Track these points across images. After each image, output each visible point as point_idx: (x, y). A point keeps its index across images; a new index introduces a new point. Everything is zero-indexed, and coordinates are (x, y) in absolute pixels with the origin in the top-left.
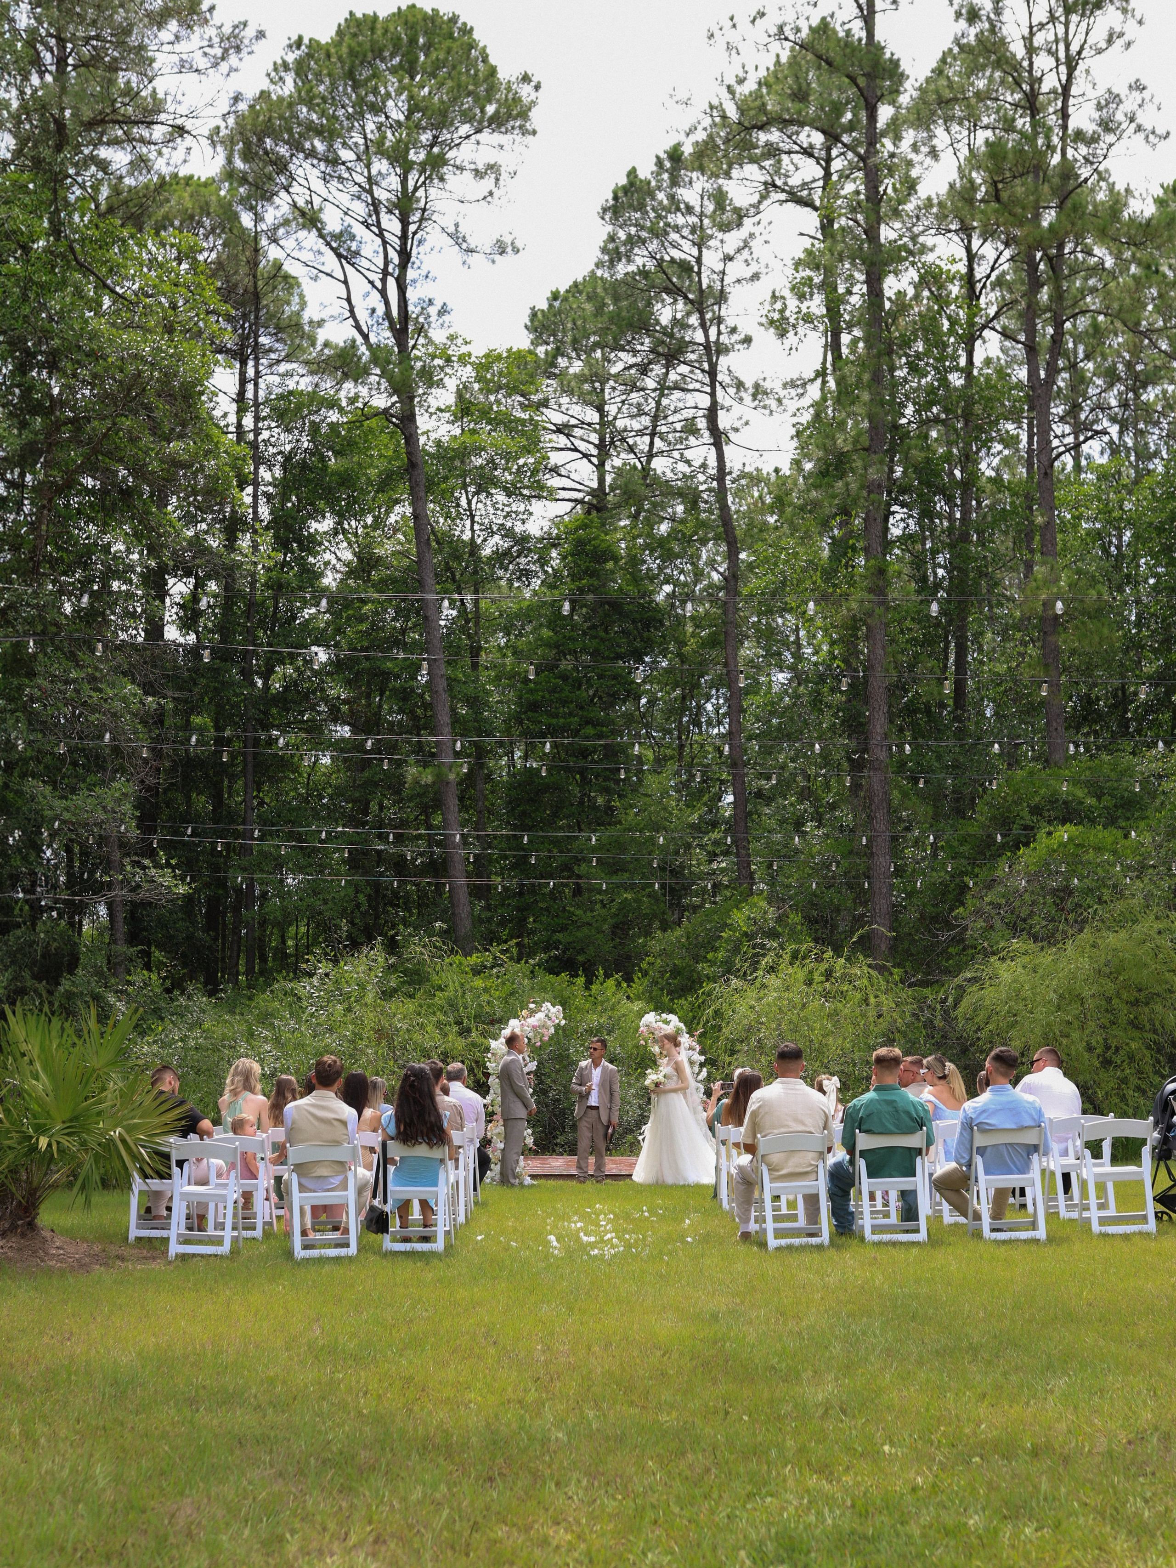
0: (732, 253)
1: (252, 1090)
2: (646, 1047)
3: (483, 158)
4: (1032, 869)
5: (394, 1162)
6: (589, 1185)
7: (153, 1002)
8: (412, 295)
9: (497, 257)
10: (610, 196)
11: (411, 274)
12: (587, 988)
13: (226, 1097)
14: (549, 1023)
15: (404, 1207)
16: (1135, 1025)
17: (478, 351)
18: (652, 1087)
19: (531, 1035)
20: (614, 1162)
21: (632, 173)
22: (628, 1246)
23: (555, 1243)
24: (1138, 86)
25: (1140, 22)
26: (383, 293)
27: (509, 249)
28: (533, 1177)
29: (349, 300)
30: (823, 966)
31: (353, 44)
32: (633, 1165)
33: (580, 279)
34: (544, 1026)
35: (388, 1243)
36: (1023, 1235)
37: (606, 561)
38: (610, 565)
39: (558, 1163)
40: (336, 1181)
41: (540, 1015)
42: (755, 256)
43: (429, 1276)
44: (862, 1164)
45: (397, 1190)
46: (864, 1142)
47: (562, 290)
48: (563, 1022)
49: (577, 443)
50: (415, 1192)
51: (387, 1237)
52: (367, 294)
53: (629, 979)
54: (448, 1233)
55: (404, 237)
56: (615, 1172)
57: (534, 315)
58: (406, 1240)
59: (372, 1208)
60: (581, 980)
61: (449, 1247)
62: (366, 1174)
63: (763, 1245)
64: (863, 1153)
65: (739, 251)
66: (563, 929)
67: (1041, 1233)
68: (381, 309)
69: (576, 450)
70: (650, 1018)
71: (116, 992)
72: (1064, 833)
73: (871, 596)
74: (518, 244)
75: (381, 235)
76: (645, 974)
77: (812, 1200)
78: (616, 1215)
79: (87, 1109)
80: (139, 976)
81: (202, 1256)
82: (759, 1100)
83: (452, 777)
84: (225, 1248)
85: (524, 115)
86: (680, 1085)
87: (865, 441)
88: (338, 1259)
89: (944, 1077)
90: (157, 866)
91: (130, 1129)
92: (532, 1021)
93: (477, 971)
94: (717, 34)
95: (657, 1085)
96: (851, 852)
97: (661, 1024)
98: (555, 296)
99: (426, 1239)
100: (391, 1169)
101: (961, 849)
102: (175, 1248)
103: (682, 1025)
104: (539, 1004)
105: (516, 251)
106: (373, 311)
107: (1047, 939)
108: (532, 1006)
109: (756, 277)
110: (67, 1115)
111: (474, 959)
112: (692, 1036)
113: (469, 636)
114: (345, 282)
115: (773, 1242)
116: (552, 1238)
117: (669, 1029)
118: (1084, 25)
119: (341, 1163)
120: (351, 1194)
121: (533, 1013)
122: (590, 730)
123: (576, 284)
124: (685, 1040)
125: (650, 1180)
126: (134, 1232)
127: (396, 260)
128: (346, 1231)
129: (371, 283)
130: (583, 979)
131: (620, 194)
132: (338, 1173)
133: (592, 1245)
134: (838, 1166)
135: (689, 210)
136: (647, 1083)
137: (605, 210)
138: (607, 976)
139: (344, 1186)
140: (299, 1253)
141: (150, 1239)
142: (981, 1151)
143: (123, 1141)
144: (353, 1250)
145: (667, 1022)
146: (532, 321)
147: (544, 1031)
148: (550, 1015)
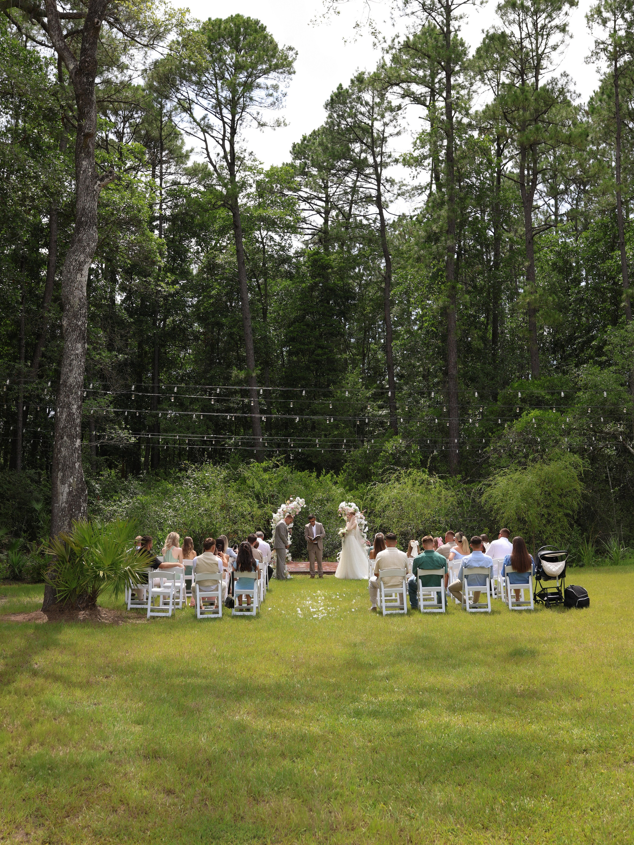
0: (388, 122)
1: (176, 545)
2: (341, 517)
3: (270, 82)
4: (519, 431)
5: (236, 580)
6: (316, 579)
7: (112, 484)
8: (236, 147)
9: (277, 128)
10: (329, 99)
11: (236, 138)
13: (165, 548)
14: (299, 506)
15: (240, 597)
16: (560, 506)
17: (267, 168)
18: (342, 535)
20: (328, 565)
21: (340, 87)
22: (329, 613)
23: (300, 612)
24: (565, 75)
25: (571, 37)
26: (223, 146)
27: (282, 124)
28: (291, 573)
29: (207, 149)
31: (210, 35)
32: (336, 567)
33: (316, 129)
34: (296, 507)
35: (234, 612)
36: (482, 610)
37: (328, 269)
38: (330, 270)
39: (303, 566)
40: (214, 587)
41: (295, 503)
42: (399, 123)
43: (251, 627)
44: (420, 581)
45: (237, 590)
46: (421, 572)
47: (308, 135)
48: (305, 506)
49: (315, 207)
50: (244, 592)
51: (234, 610)
52: (215, 147)
53: (337, 473)
54: (257, 607)
55: (233, 120)
56: (328, 570)
57: (294, 146)
58: (241, 610)
59: (228, 598)
60: (314, 474)
61: (258, 614)
62: (225, 583)
63: (381, 613)
64: (420, 577)
65: (391, 121)
67: (489, 610)
68: (222, 154)
69: (313, 210)
70: (343, 504)
71: (95, 479)
72: (535, 413)
73: (449, 299)
74: (287, 122)
75: (222, 120)
76: (345, 471)
77: (401, 595)
78: (325, 597)
79: (118, 560)
80: (105, 473)
81: (161, 617)
82: (380, 557)
83: (254, 375)
84: (170, 614)
85: (290, 64)
87: (446, 227)
88: (215, 619)
89: (461, 542)
90: (121, 428)
91: (133, 567)
92: (291, 505)
93: (265, 470)
94: (378, 44)
95: (344, 535)
96: (441, 415)
97: (348, 507)
98: (304, 139)
99: (248, 610)
100: (235, 582)
101: (490, 417)
102: (149, 614)
103: (357, 507)
105: (285, 125)
106: (218, 154)
107: (524, 466)
109: (398, 133)
110: (110, 563)
111: (264, 464)
112: (362, 512)
113: (262, 304)
114: (205, 141)
115: (385, 612)
116: (299, 609)
117: (351, 510)
118: (544, 42)
119: (216, 581)
120: (219, 592)
121: (291, 502)
122: (319, 351)
123: (314, 132)
124: (359, 514)
125: (342, 577)
126: (130, 606)
127: (229, 131)
128: (217, 607)
129: (218, 142)
130: (316, 473)
131: (334, 98)
132: (214, 584)
133: (315, 613)
134: (412, 581)
135: (367, 104)
136: (340, 533)
137: (327, 105)
138: (327, 473)
139: (217, 590)
140: (199, 616)
141: (137, 609)
142: (466, 577)
143: (130, 571)
144: (220, 615)
145: (350, 506)
146: (293, 149)
147: (296, 510)
148: (299, 503)
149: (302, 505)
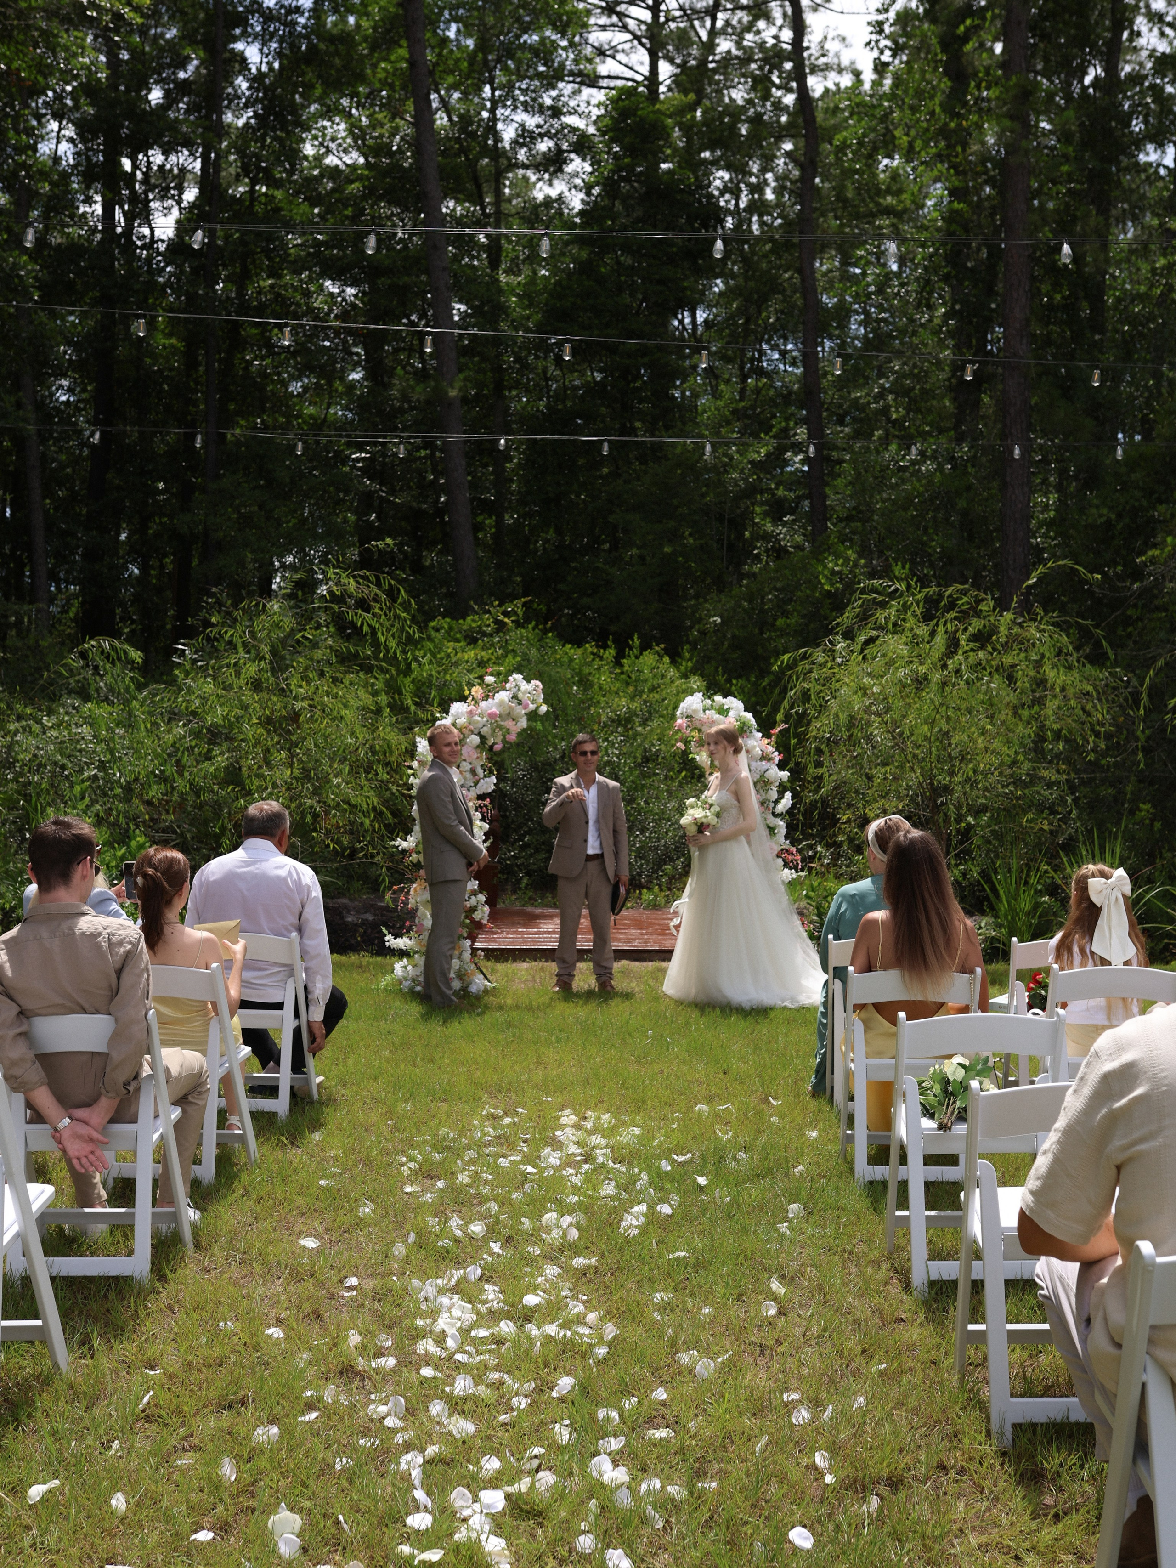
2: (685, 753)
18: (693, 830)
19: (485, 731)
30: (976, 624)
34: (509, 715)
38: (661, 142)
41: (503, 696)
48: (544, 708)
70: (694, 702)
86: (741, 824)
92: (490, 706)
93: (473, 639)
95: (701, 827)
97: (713, 715)
104: (502, 678)
108: (490, 679)
111: (469, 622)
112: (767, 735)
121: (490, 691)
124: (756, 742)
130: (613, 652)
136: (684, 821)
145: (723, 711)
147: (509, 724)
148: (520, 695)
149: (532, 707)
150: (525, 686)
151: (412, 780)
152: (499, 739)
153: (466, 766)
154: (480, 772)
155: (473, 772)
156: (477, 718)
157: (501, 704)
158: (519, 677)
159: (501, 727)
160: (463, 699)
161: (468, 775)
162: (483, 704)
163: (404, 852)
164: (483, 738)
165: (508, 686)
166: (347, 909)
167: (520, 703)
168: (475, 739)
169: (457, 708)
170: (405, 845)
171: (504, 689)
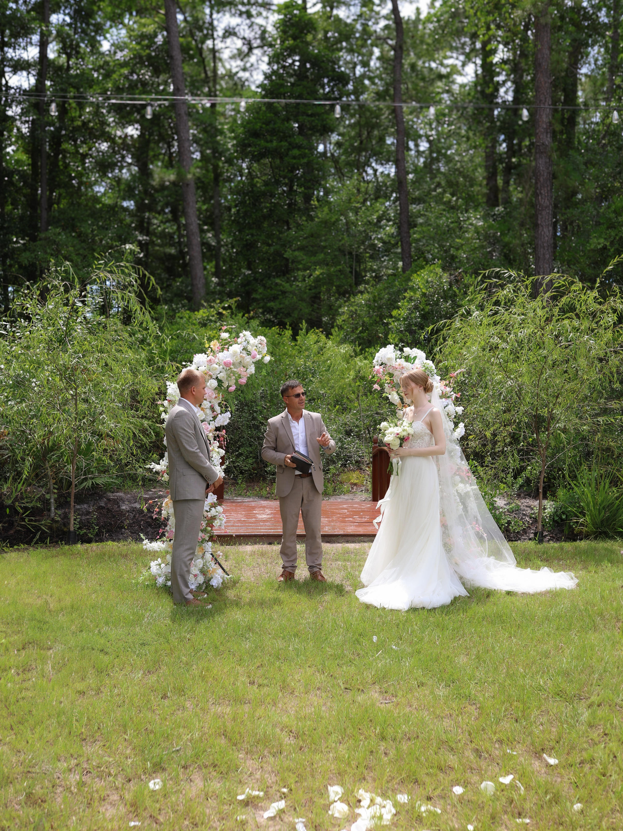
12: (294, 338)
14: (248, 359)
19: (221, 376)
34: (241, 363)
41: (236, 348)
53: (327, 332)
66: (275, 298)
83: (189, 176)
86: (434, 448)
92: (225, 356)
97: (402, 362)
103: (430, 363)
104: (234, 334)
108: (225, 335)
111: (201, 314)
117: (414, 369)
121: (225, 345)
130: (290, 332)
145: (410, 360)
147: (240, 370)
148: (249, 348)
149: (259, 357)
150: (253, 341)
151: (163, 416)
152: (232, 382)
153: (206, 404)
154: (218, 409)
155: (212, 409)
156: (215, 365)
157: (235, 354)
158: (248, 333)
159: (234, 373)
160: (203, 351)
161: (209, 412)
162: (220, 355)
163: (157, 473)
164: (220, 382)
165: (239, 340)
166: (122, 500)
167: (249, 353)
168: (214, 383)
169: (199, 358)
170: (157, 467)
171: (236, 343)
